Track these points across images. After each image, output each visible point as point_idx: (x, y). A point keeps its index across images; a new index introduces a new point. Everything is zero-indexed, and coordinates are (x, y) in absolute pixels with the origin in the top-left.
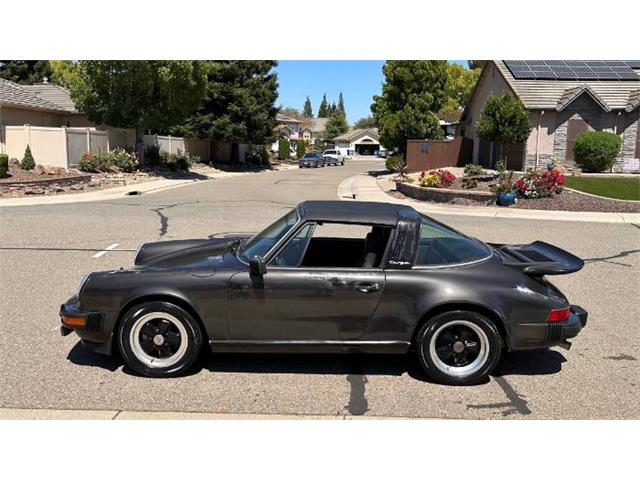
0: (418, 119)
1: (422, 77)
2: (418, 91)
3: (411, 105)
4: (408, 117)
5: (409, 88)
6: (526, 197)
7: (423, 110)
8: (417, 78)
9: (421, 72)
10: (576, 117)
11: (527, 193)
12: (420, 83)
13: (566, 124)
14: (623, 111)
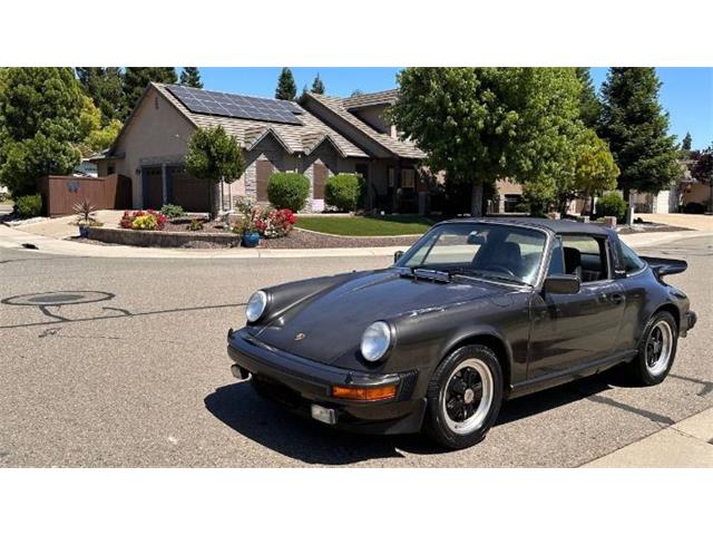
0: (55, 151)
1: (56, 99)
2: (53, 116)
3: (44, 132)
4: (42, 147)
5: (39, 110)
6: (267, 238)
7: (61, 139)
8: (49, 100)
9: (54, 92)
10: (262, 157)
11: (266, 233)
12: (54, 107)
13: (254, 164)
14: (303, 153)
